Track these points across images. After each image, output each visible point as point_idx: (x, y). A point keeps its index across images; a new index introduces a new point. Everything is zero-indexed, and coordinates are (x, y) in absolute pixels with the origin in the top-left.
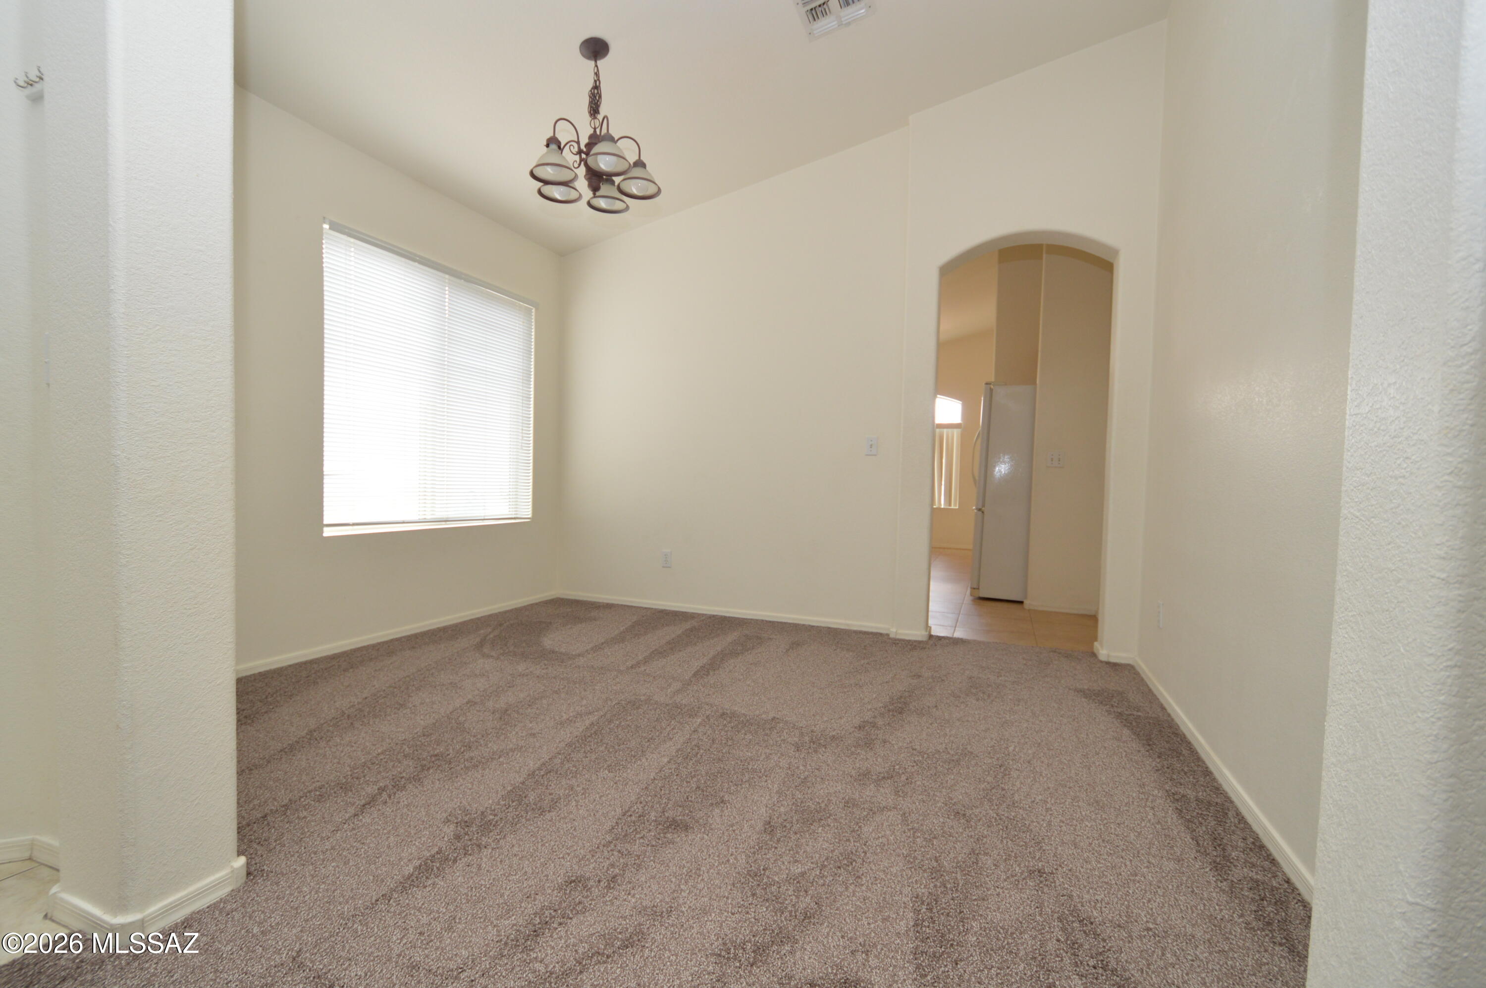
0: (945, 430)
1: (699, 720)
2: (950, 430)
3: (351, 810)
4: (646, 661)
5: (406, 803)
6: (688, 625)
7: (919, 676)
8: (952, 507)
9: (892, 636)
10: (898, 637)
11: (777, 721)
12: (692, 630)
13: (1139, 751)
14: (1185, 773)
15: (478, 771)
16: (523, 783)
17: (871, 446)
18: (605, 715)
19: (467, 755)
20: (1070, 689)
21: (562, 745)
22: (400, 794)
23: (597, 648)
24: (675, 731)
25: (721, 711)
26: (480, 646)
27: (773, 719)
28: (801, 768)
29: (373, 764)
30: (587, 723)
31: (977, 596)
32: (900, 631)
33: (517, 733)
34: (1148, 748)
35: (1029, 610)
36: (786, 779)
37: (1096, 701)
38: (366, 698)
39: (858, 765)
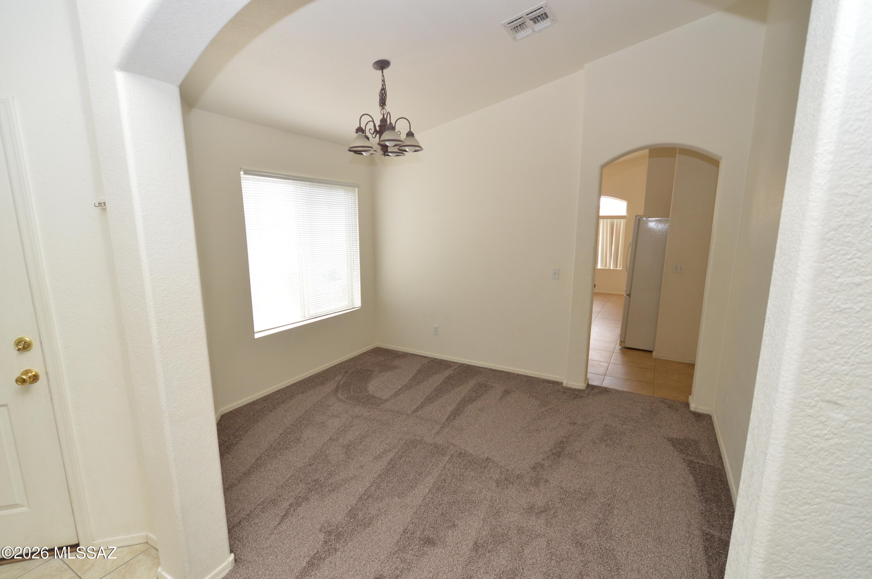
0: (615, 220)
1: (447, 458)
2: (619, 220)
3: (278, 519)
4: (421, 407)
5: (302, 516)
6: (447, 373)
7: (575, 423)
8: (618, 269)
9: (564, 385)
10: (569, 386)
11: (489, 461)
12: (450, 377)
13: (695, 496)
14: (719, 516)
15: (335, 494)
16: (356, 504)
17: (555, 274)
18: (398, 452)
19: (330, 481)
20: (665, 438)
21: (376, 476)
22: (299, 509)
23: (396, 394)
24: (434, 467)
25: (459, 451)
26: (336, 390)
27: (487, 459)
28: (498, 501)
29: (286, 486)
30: (389, 457)
31: (624, 346)
32: (569, 383)
33: (354, 465)
34: (701, 494)
35: (655, 359)
36: (489, 510)
37: (678, 449)
38: (281, 434)
39: (529, 500)
